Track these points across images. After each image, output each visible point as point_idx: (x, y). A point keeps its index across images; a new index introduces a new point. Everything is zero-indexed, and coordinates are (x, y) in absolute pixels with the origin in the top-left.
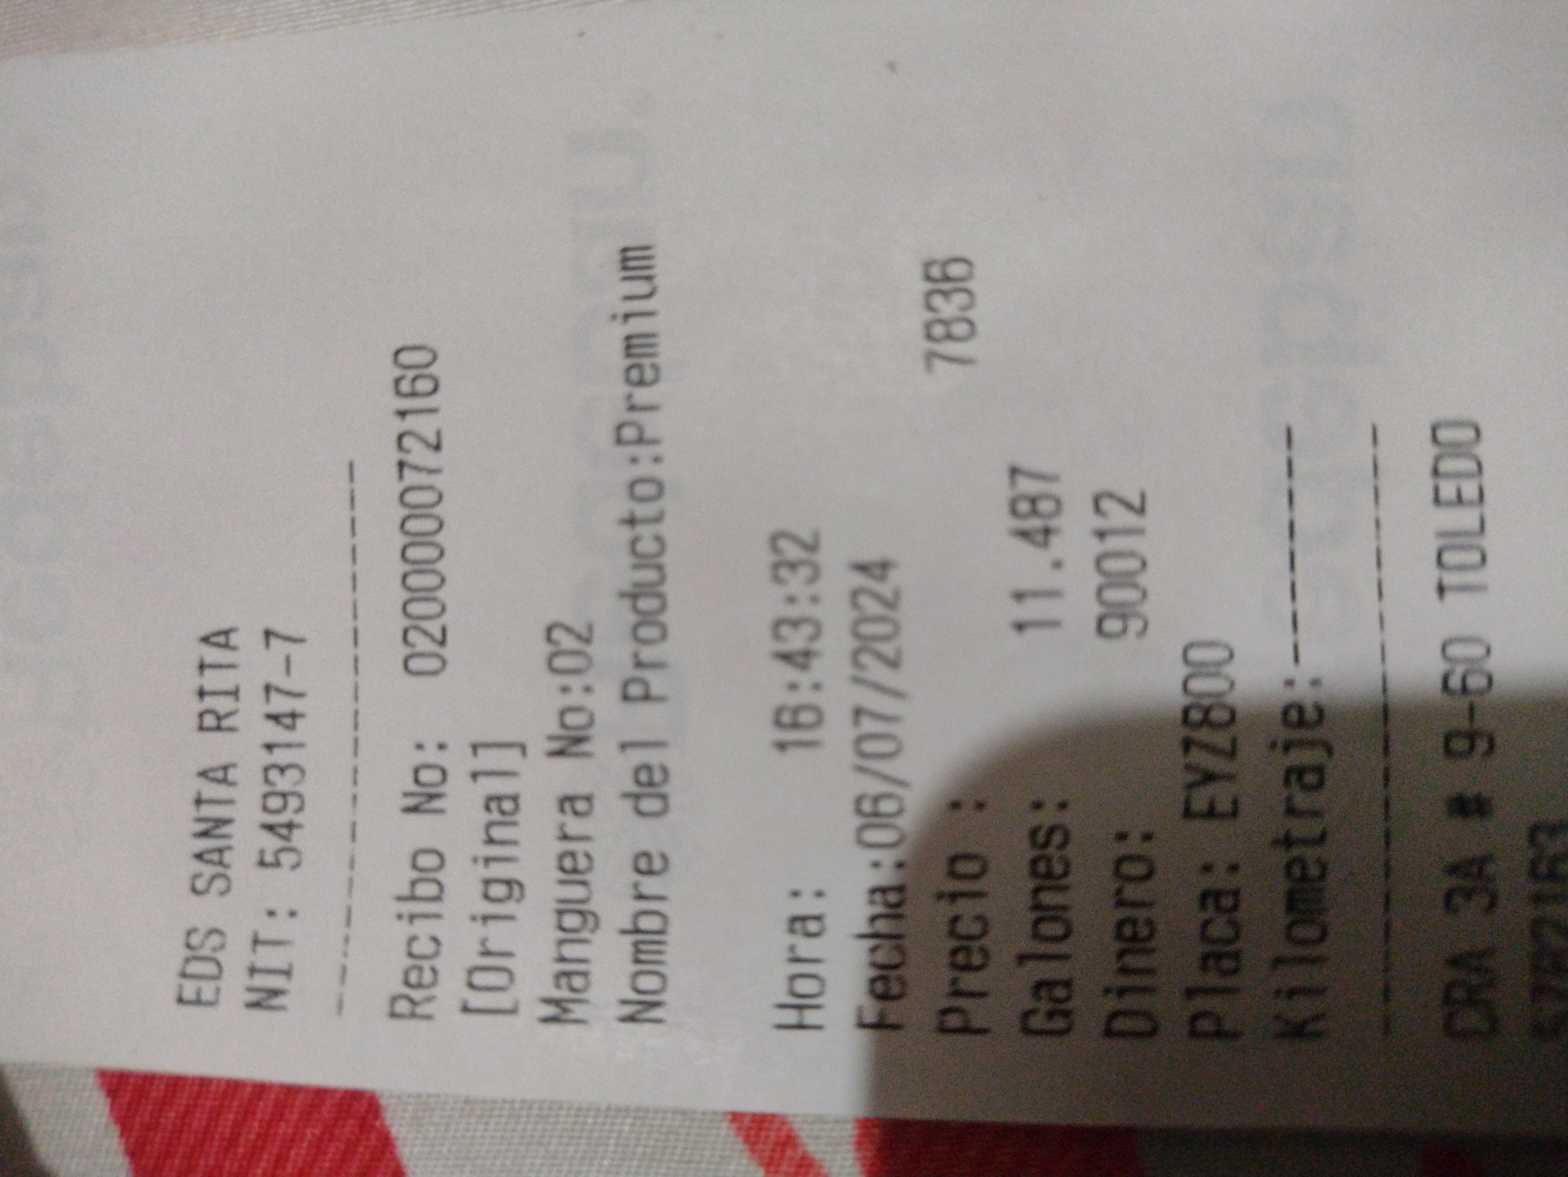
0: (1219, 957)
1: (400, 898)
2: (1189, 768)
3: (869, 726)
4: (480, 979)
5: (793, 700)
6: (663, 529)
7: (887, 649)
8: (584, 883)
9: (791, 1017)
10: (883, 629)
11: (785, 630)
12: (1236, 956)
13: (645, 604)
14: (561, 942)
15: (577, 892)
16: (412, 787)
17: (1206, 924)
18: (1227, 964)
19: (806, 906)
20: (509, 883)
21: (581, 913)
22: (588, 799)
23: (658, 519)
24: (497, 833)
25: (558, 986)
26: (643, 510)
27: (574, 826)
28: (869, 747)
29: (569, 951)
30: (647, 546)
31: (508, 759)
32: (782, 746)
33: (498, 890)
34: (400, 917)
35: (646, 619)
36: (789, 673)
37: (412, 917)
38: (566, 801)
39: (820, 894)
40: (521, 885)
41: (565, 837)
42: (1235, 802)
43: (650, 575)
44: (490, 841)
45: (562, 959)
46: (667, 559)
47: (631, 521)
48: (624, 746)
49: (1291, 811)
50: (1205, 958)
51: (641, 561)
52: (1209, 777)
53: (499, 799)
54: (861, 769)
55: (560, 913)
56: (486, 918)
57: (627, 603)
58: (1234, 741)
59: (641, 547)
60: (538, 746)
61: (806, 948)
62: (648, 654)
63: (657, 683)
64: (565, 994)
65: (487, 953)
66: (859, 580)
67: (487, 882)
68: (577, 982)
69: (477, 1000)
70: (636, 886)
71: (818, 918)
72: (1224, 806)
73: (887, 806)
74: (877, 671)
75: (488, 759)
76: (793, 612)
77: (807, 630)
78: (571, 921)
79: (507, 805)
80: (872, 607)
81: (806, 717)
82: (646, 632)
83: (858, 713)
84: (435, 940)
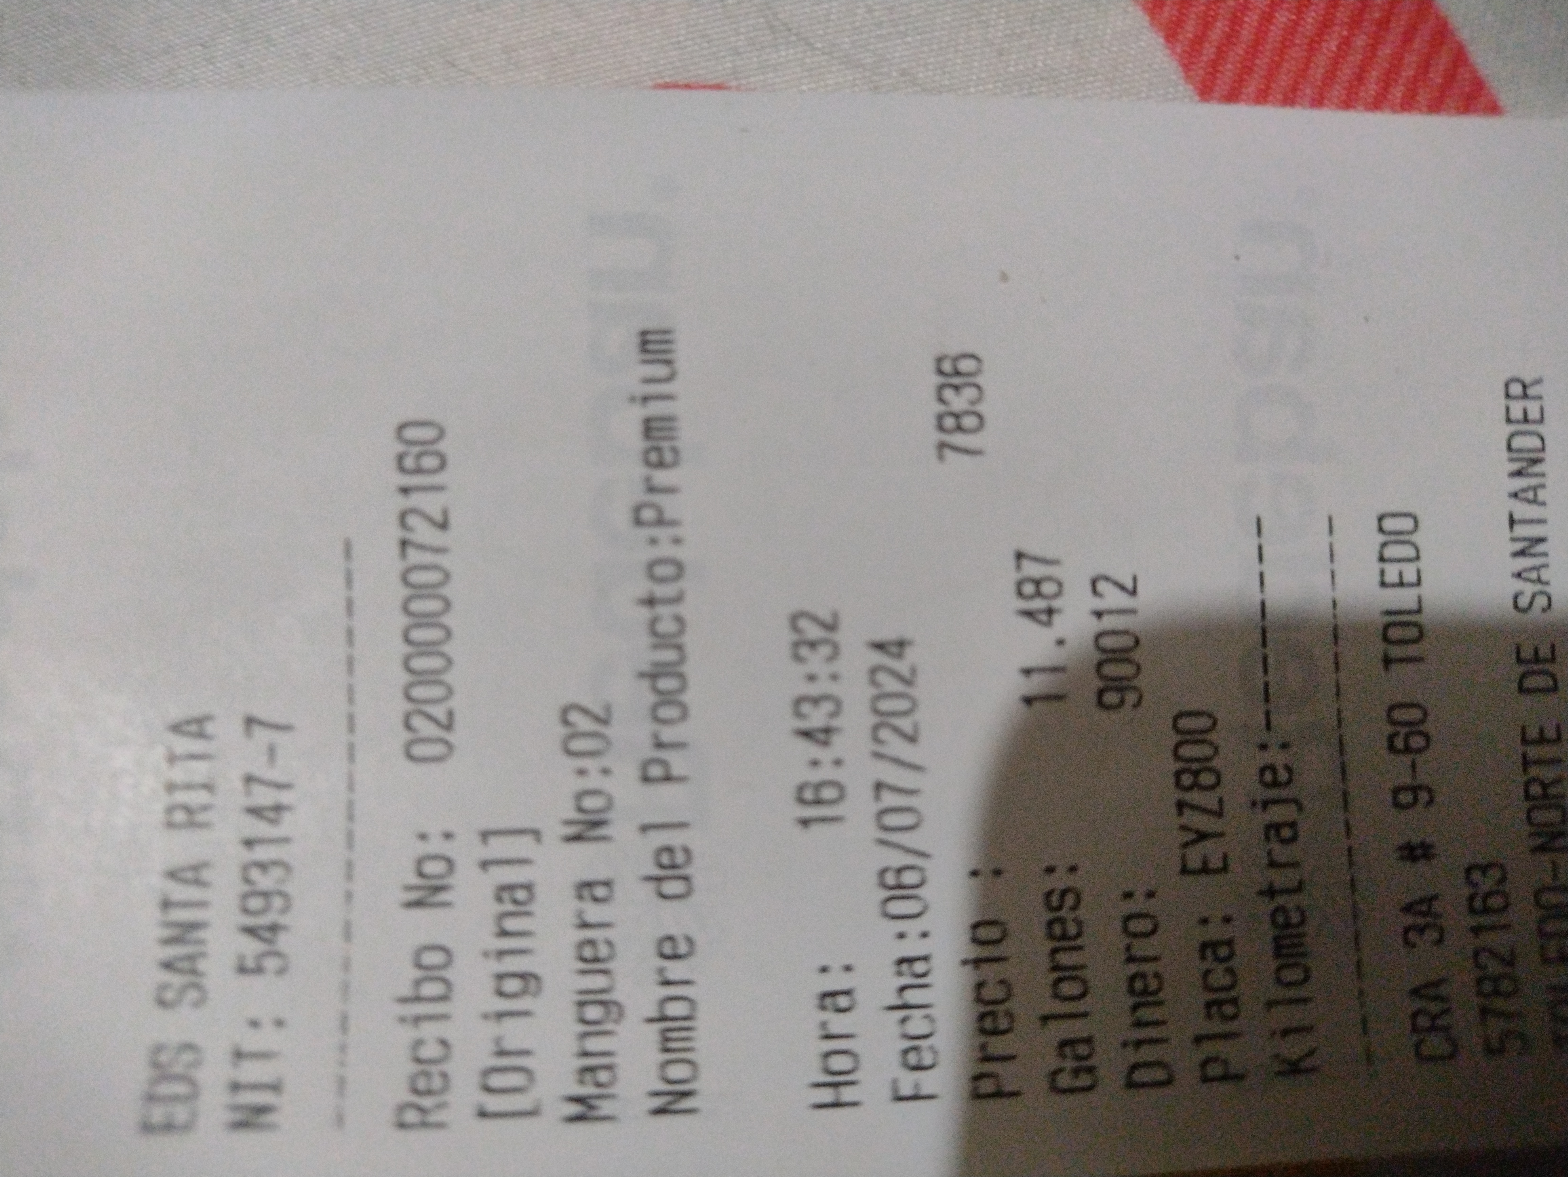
0: (1219, 1003)
1: (403, 1000)
2: (1184, 828)
3: (890, 799)
4: (496, 1081)
5: (816, 776)
6: (682, 609)
7: (905, 724)
8: (605, 972)
9: (826, 1096)
10: (902, 705)
11: (806, 708)
12: (1234, 1001)
13: (666, 684)
14: (584, 1035)
15: (598, 982)
16: (414, 880)
17: (1207, 973)
18: (1229, 1010)
19: (835, 981)
20: (523, 976)
21: (602, 1003)
22: (607, 884)
23: (678, 599)
24: (511, 924)
25: (581, 1082)
26: (661, 591)
27: (594, 913)
28: (892, 820)
29: (594, 1044)
30: (667, 626)
31: (521, 847)
32: (805, 823)
33: (512, 985)
34: (403, 1020)
35: (666, 699)
36: (812, 750)
37: (417, 1020)
38: (585, 888)
39: (848, 968)
40: (536, 977)
41: (585, 925)
42: (1225, 858)
43: (670, 655)
44: (504, 933)
45: (585, 1054)
46: (689, 640)
47: (651, 602)
48: (645, 828)
49: (1273, 864)
50: (1209, 1005)
51: (660, 640)
52: (1202, 836)
53: (510, 888)
54: (883, 842)
55: (582, 1004)
56: (500, 1016)
57: (645, 684)
58: (1221, 801)
59: (662, 627)
60: (553, 831)
61: (838, 1023)
62: (668, 734)
63: (678, 763)
64: (588, 1090)
65: (502, 1053)
66: (878, 658)
67: (500, 977)
68: (603, 1076)
69: (494, 1103)
70: (661, 971)
71: (847, 993)
72: (1216, 862)
73: (909, 878)
74: (896, 747)
75: (499, 848)
76: (812, 690)
77: (827, 707)
78: (593, 1012)
79: (521, 895)
80: (891, 684)
81: (828, 793)
82: (666, 712)
83: (879, 787)
84: (444, 1043)
